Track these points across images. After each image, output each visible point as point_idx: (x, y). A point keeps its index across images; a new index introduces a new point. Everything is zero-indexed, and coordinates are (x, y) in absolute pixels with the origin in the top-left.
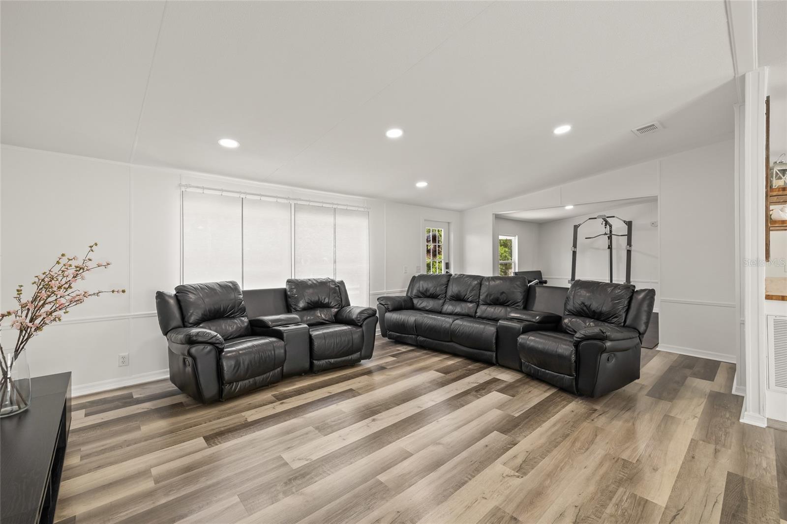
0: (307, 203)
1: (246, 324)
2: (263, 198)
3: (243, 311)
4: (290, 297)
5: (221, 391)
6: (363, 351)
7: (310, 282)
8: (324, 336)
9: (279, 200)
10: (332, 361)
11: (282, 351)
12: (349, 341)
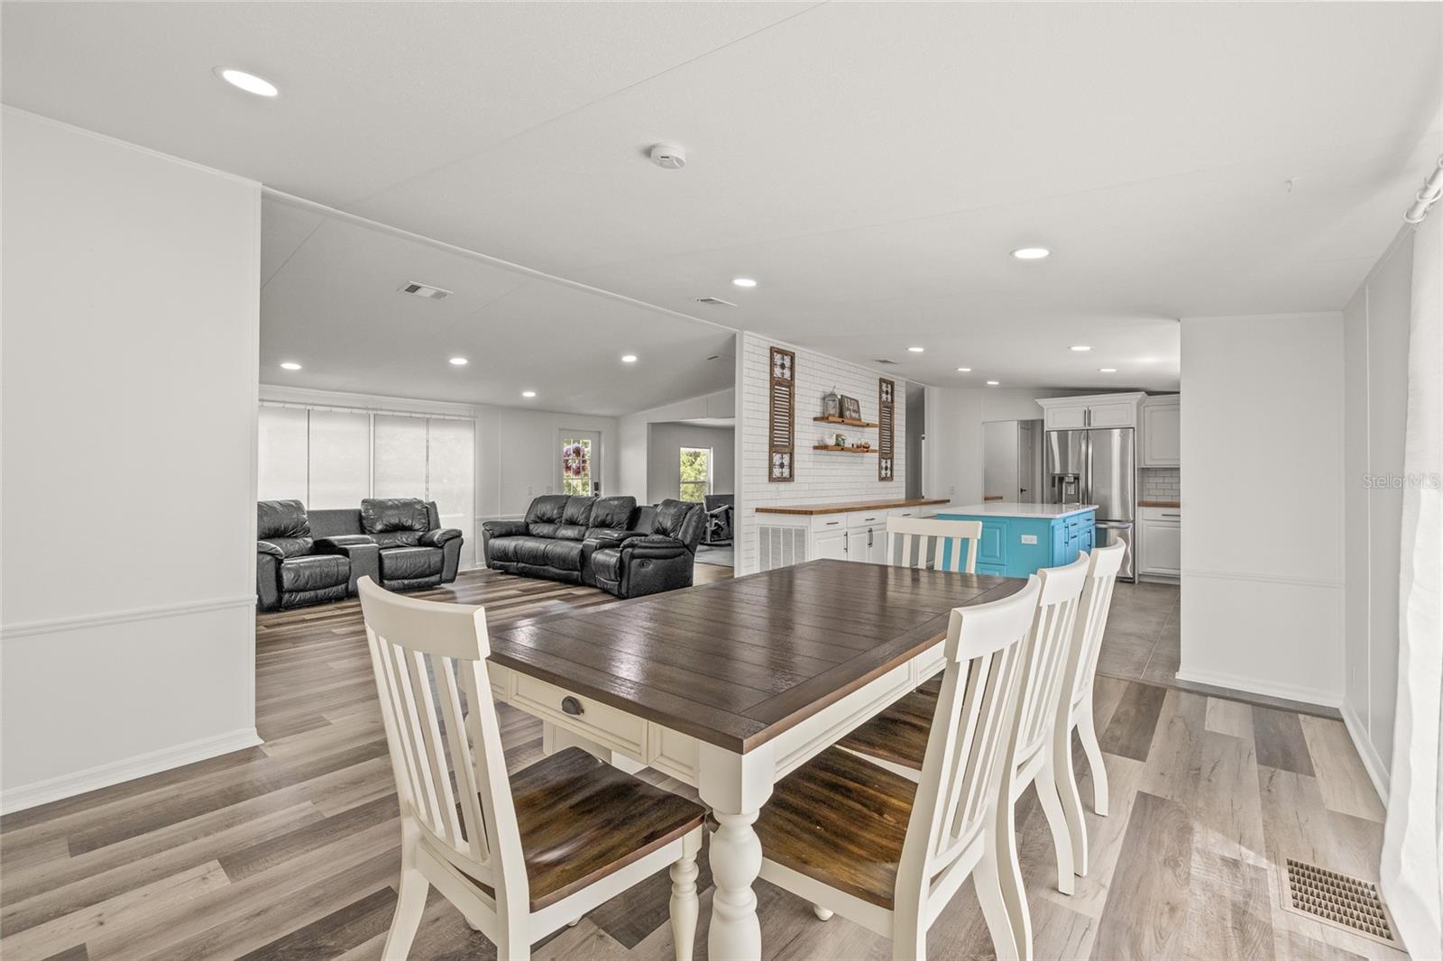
0: (391, 413)
1: (310, 545)
2: (334, 409)
3: (306, 532)
4: (364, 519)
5: (280, 599)
6: (443, 574)
7: (390, 503)
8: (396, 557)
9: (354, 411)
10: (406, 582)
11: (347, 568)
12: (425, 563)
